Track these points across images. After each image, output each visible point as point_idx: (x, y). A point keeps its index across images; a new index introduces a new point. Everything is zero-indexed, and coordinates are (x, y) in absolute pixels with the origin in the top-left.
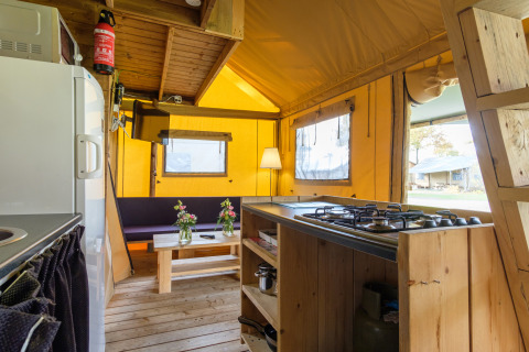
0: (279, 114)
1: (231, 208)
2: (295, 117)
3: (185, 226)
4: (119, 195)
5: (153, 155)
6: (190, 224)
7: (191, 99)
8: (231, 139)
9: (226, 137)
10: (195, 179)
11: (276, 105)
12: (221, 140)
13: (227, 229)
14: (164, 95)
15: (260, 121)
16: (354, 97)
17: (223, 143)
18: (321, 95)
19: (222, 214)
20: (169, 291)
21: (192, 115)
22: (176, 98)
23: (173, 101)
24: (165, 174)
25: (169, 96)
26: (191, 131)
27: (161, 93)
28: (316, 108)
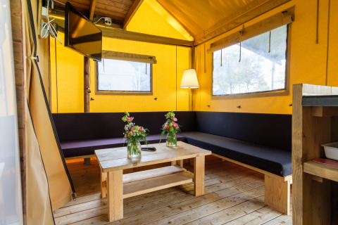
0: (193, 42)
1: (175, 120)
2: (212, 41)
3: (134, 139)
4: (54, 111)
5: (86, 73)
6: (140, 136)
7: (120, 22)
8: (155, 62)
9: (151, 59)
10: (125, 96)
11: (191, 34)
12: (147, 62)
13: (171, 140)
14: (95, 16)
15: (179, 48)
16: (294, 7)
17: (149, 65)
18: (246, 15)
19: (166, 125)
20: (121, 217)
21: (120, 38)
22: (106, 19)
23: (103, 22)
24: (98, 92)
25: (100, 17)
26: (121, 53)
27: (92, 14)
28: (240, 28)
